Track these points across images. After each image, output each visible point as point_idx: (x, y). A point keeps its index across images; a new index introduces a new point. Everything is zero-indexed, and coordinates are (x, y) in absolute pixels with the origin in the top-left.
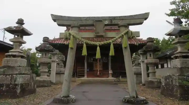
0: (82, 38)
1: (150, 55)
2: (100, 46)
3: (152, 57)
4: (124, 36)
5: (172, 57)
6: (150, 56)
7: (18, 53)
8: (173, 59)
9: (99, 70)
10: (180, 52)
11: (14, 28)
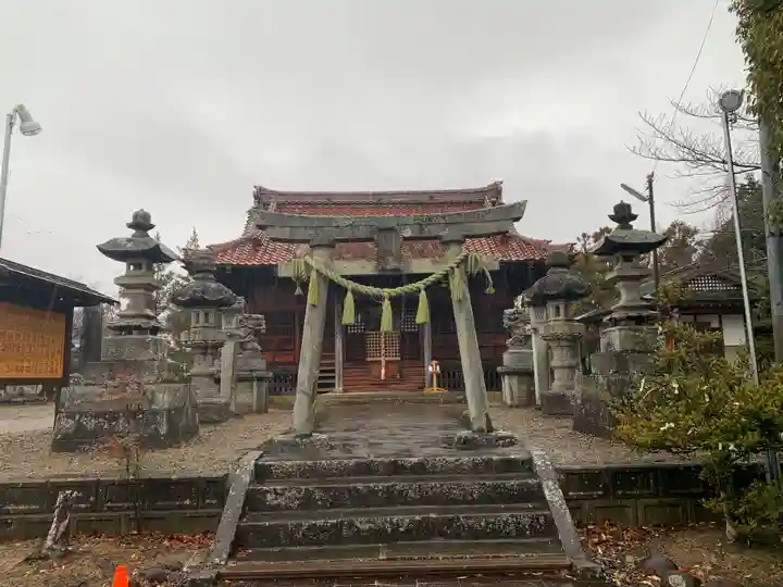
0: (343, 276)
1: (558, 308)
2: (391, 299)
3: (562, 317)
4: (456, 270)
5: (606, 319)
6: (558, 313)
7: (145, 321)
8: (606, 325)
9: (383, 363)
10: (624, 308)
11: (129, 245)
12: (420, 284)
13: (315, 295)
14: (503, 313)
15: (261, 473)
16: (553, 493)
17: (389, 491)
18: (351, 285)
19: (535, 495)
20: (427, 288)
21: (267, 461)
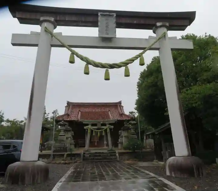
2: (99, 132)
12: (103, 130)
13: (89, 131)
14: (119, 132)
15: (84, 153)
16: (117, 155)
17: (99, 155)
18: (94, 130)
19: (115, 155)
20: (104, 130)
21: (84, 152)
